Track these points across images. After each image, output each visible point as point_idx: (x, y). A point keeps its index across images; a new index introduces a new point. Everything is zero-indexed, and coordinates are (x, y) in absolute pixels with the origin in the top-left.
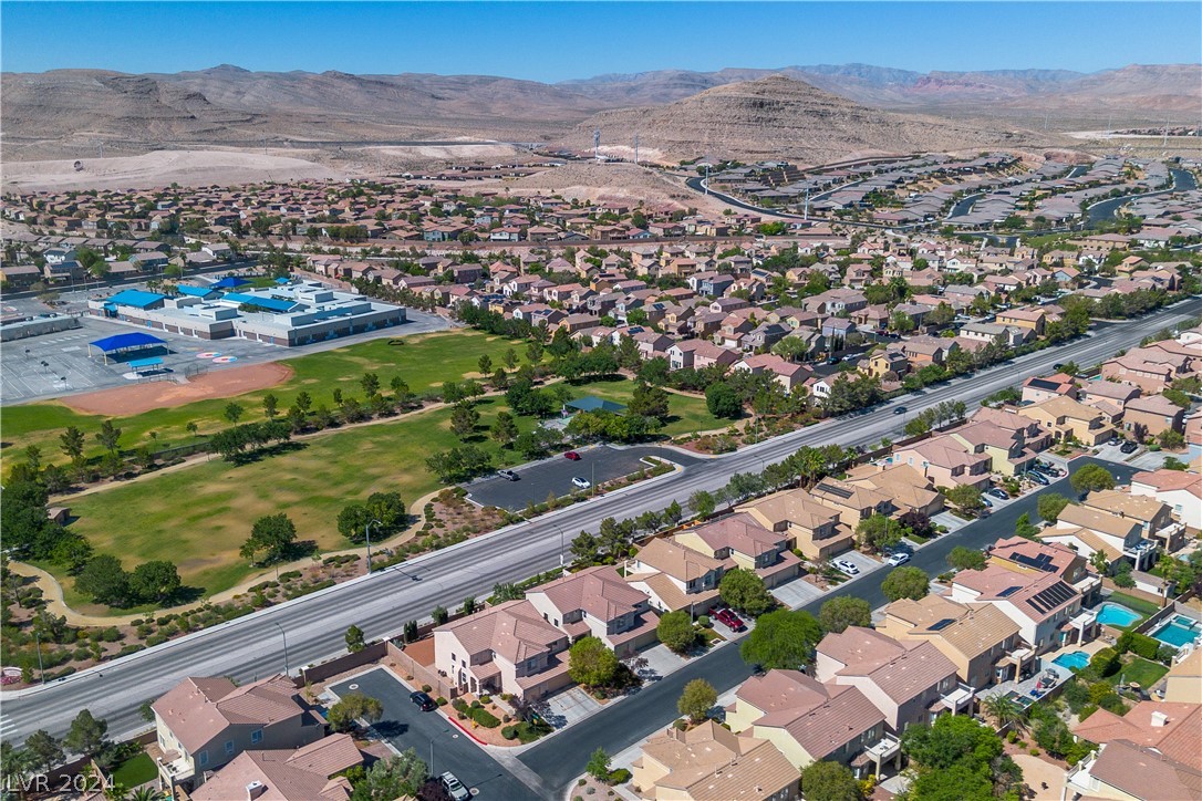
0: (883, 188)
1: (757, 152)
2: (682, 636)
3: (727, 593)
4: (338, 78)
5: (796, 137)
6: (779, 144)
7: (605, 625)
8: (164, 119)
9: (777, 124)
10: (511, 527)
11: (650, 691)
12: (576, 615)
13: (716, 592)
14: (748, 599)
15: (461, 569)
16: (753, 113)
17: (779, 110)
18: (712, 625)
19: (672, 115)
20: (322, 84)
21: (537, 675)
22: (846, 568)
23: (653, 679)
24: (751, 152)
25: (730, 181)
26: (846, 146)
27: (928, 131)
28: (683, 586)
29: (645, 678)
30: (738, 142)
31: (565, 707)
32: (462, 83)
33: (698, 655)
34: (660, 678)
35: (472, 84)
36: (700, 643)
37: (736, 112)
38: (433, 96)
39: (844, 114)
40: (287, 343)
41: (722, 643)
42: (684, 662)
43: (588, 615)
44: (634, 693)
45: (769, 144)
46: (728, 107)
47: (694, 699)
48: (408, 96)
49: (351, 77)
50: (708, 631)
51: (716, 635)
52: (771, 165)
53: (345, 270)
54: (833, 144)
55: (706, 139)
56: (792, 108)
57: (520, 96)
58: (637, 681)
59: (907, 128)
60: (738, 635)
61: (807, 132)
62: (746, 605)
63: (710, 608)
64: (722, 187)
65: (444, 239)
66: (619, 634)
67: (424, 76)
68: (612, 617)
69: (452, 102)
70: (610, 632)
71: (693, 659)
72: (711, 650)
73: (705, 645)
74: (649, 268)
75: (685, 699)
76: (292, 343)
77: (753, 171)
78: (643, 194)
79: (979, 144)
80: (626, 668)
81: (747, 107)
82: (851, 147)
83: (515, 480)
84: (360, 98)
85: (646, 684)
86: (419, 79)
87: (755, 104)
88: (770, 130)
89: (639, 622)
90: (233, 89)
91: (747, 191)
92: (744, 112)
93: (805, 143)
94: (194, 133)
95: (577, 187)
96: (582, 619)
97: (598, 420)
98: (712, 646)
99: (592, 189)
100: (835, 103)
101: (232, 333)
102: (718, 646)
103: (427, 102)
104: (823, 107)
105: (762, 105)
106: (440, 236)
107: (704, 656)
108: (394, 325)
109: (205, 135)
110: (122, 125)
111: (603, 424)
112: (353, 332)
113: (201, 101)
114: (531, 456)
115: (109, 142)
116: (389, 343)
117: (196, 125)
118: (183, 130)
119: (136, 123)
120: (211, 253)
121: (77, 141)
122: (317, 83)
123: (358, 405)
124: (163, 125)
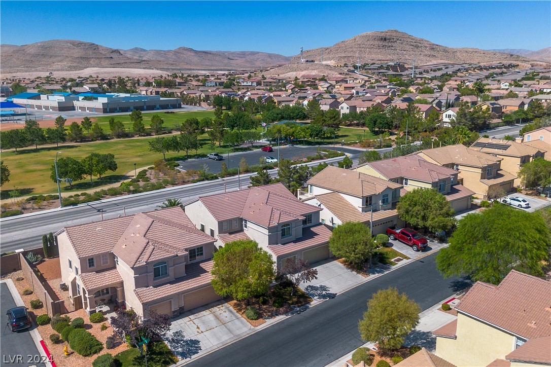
0: (451, 73)
1: (384, 60)
2: (360, 247)
3: (407, 212)
4: (185, 50)
5: (403, 55)
6: (395, 57)
7: (266, 232)
8: (98, 58)
9: (393, 48)
10: (206, 182)
11: (319, 311)
12: (236, 226)
13: (395, 212)
14: (431, 217)
15: (147, 205)
16: (381, 43)
17: (394, 42)
18: (392, 245)
19: (340, 47)
20: (178, 53)
21: (169, 286)
22: (517, 203)
23: (324, 297)
24: (380, 60)
25: (370, 69)
26: (428, 59)
27: (469, 55)
28: (357, 203)
29: (313, 295)
30: (374, 56)
31: (202, 329)
32: (243, 55)
33: (378, 272)
34: (332, 296)
35: (248, 55)
36: (378, 261)
37: (372, 42)
38: (229, 58)
39: (426, 47)
40: (102, 110)
41: (404, 262)
42: (362, 279)
43: (249, 224)
44: (299, 312)
45: (389, 57)
46: (368, 40)
47: (386, 317)
48: (217, 58)
49: (191, 50)
50: (386, 250)
51: (396, 254)
52: (392, 64)
53: (156, 92)
54: (422, 57)
55: (357, 55)
56: (401, 42)
57: (269, 60)
58: (304, 299)
59: (458, 54)
60: (421, 255)
61: (408, 52)
62: (429, 223)
63: (388, 228)
64: (366, 72)
65: (216, 85)
66: (284, 244)
67: (226, 52)
68: (274, 223)
69: (237, 61)
70: (272, 241)
71: (372, 277)
72: (394, 268)
73: (385, 263)
74: (327, 88)
75: (370, 318)
76: (105, 111)
77: (382, 66)
78: (325, 72)
79: (496, 59)
80: (290, 284)
81: (378, 40)
82: (431, 59)
83: (220, 160)
84: (195, 59)
85: (315, 302)
86: (224, 53)
87: (382, 39)
88: (389, 51)
89: (307, 234)
90: (137, 56)
91: (380, 73)
92: (376, 42)
93: (407, 57)
95: (291, 73)
96: (242, 230)
97: (288, 128)
98: (393, 264)
99: (298, 72)
100: (421, 42)
101: (73, 108)
102: (400, 264)
103: (226, 61)
104: (415, 44)
105: (385, 39)
106: (214, 84)
107: (386, 273)
108: (173, 108)
109: (117, 65)
110: (77, 61)
111: (291, 130)
112: (147, 110)
113: (119, 54)
114: (237, 150)
115: (70, 67)
116: (166, 113)
117: (113, 62)
118: (106, 63)
119: (84, 61)
120: (88, 88)
121: (55, 67)
122: (176, 52)
123: (123, 125)
124: (97, 61)
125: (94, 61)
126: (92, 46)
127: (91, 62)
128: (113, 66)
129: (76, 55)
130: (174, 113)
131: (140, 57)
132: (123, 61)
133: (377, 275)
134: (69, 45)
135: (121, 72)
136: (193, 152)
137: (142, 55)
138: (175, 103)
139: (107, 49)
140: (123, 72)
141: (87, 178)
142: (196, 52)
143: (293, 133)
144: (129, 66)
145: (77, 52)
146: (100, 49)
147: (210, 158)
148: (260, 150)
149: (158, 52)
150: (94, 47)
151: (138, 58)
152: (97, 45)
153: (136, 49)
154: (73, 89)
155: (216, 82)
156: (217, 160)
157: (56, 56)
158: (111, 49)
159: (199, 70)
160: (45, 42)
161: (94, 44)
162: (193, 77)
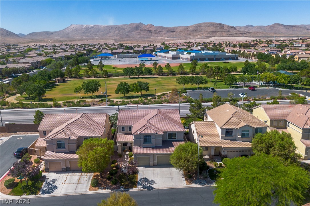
4: (278, 25)
8: (221, 32)
20: (273, 27)
38: (308, 29)
40: (190, 60)
42: (183, 184)
48: (299, 29)
49: (282, 25)
53: (232, 50)
84: (283, 30)
90: (247, 29)
94: (228, 35)
101: (179, 58)
106: (275, 46)
107: (205, 186)
108: (232, 60)
109: (231, 35)
110: (211, 33)
111: (276, 77)
112: (216, 60)
113: (234, 29)
114: (233, 87)
115: (206, 37)
116: (223, 62)
117: (229, 33)
118: (225, 34)
119: (214, 33)
120: (199, 48)
121: (199, 37)
122: (272, 27)
123: (184, 68)
124: (221, 33)
125: (219, 33)
126: (221, 25)
127: (217, 34)
128: (228, 36)
129: (210, 31)
130: (228, 62)
131: (249, 30)
132: (235, 33)
133: (197, 185)
134: (209, 25)
135: (229, 39)
136: (201, 86)
137: (250, 29)
138: (234, 57)
139: (228, 26)
140: (230, 39)
141: (132, 94)
142: (285, 26)
143: (277, 79)
144: (237, 36)
145: (211, 29)
146: (225, 26)
147: (209, 90)
148: (248, 88)
149: (260, 27)
150: (221, 26)
151: (247, 31)
152: (224, 25)
153: (248, 26)
154: (191, 48)
155: (276, 45)
156: (212, 92)
157: (201, 31)
158: (231, 26)
159: (280, 37)
160: (198, 24)
161: (222, 24)
162: (269, 41)
